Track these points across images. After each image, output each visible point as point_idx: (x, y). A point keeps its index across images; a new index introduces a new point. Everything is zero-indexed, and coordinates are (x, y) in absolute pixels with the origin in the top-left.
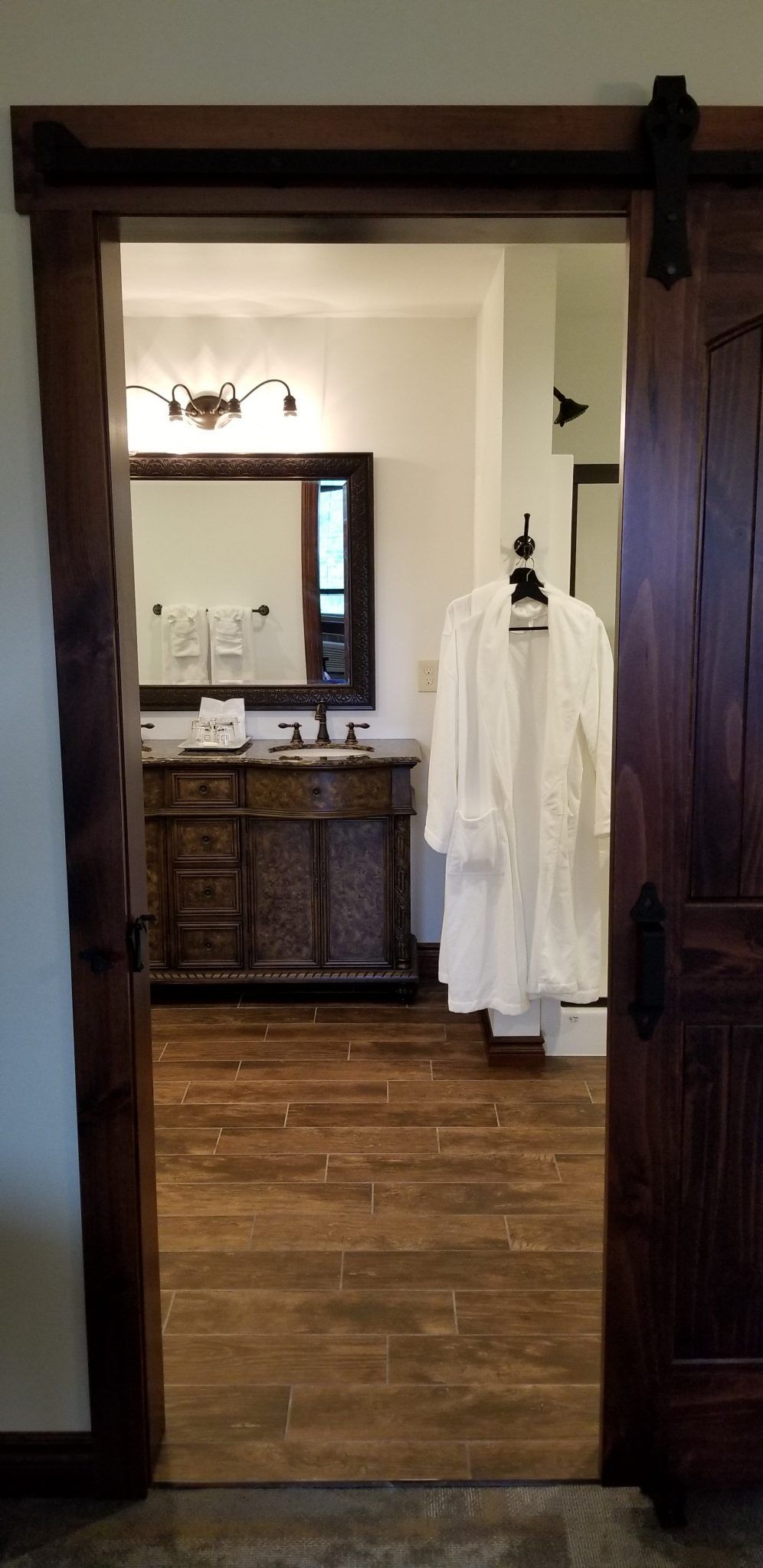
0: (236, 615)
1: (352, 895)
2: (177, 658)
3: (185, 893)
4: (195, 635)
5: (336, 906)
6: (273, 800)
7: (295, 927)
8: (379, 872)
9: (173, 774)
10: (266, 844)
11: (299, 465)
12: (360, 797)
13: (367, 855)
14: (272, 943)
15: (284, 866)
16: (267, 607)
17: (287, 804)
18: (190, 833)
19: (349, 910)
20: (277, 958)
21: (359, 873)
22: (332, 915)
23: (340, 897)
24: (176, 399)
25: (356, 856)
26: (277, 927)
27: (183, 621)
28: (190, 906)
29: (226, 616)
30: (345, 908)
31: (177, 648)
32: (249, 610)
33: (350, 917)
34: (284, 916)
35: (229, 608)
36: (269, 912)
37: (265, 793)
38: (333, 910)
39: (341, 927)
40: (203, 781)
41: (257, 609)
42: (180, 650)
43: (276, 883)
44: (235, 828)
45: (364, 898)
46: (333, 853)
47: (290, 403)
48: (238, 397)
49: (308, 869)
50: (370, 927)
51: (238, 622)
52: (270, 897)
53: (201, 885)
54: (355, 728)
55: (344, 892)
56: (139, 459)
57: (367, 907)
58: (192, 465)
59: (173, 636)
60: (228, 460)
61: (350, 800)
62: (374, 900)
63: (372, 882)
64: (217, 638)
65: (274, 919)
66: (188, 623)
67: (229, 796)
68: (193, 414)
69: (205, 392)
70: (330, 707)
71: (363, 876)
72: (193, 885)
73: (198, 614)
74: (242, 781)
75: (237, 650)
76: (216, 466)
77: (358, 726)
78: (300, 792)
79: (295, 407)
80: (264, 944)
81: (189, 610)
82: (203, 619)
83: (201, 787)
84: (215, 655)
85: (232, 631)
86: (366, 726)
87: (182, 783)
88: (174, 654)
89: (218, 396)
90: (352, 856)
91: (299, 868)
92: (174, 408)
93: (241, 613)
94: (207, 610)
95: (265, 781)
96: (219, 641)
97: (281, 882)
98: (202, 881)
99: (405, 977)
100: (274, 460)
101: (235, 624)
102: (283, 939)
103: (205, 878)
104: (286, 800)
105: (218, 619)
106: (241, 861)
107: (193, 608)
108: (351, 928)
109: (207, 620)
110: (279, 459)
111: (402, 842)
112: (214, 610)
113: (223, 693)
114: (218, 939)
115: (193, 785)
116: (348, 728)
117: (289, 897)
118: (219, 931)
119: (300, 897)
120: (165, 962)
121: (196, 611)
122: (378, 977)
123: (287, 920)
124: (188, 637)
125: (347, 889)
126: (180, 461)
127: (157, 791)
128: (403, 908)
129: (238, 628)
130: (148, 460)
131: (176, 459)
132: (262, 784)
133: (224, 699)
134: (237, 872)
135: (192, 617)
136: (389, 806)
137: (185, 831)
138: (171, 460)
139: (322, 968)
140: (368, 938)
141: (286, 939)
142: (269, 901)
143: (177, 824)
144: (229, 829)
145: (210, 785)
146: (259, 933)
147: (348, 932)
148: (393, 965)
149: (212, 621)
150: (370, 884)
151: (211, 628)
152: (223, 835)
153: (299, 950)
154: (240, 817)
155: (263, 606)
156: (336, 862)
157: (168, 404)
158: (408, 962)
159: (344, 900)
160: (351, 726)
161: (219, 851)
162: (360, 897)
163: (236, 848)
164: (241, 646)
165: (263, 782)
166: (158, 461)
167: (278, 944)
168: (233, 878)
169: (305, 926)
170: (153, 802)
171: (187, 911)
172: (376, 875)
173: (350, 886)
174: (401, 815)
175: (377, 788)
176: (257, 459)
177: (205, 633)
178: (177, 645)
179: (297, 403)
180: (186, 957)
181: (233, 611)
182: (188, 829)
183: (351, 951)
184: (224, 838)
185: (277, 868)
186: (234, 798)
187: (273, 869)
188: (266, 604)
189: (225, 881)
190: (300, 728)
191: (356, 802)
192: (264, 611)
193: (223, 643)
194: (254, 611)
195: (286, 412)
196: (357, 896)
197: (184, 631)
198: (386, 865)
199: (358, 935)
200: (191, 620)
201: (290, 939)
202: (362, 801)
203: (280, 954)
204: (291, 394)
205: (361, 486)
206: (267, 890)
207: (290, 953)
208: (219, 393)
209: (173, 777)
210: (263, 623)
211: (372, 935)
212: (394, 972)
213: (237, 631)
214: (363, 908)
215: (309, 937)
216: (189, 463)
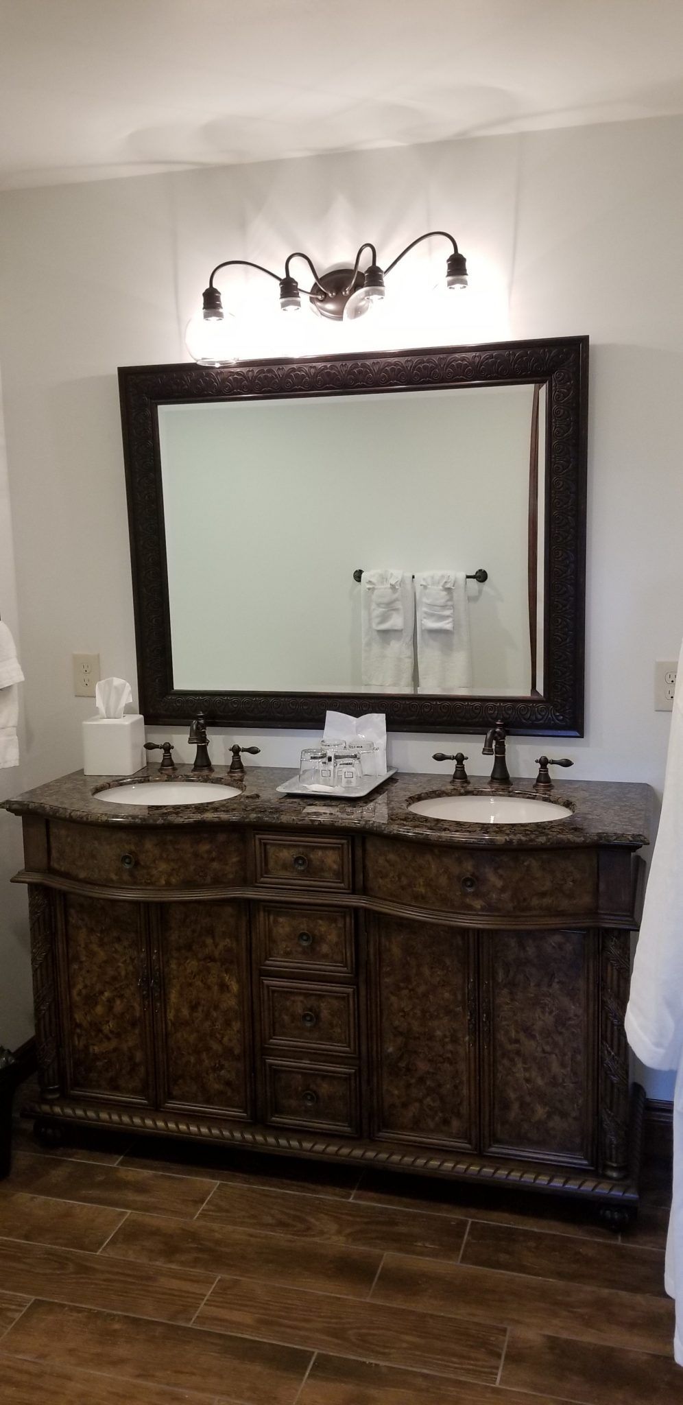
0: (446, 582)
1: (530, 1046)
2: (379, 631)
3: (277, 1014)
4: (399, 605)
5: (506, 1062)
6: (403, 888)
7: (440, 1086)
8: (576, 1015)
9: (257, 836)
10: (396, 951)
11: (471, 363)
12: (543, 895)
13: (556, 986)
14: (405, 1105)
15: (422, 989)
16: (485, 572)
17: (423, 897)
18: (283, 926)
19: (526, 1070)
20: (412, 1129)
21: (543, 1012)
22: (499, 1075)
23: (510, 1047)
24: (291, 275)
25: (538, 985)
26: (413, 1081)
27: (383, 590)
28: (284, 1034)
29: (433, 584)
30: (520, 1065)
31: (378, 620)
32: (462, 575)
33: (528, 1080)
34: (422, 1066)
35: (438, 573)
36: (401, 1058)
37: (391, 875)
38: (500, 1068)
39: (512, 1095)
40: (301, 849)
41: (474, 574)
42: (382, 622)
43: (411, 1013)
44: (348, 924)
45: (550, 1053)
46: (501, 977)
47: (457, 266)
48: (382, 264)
49: (460, 997)
50: (561, 1101)
51: (449, 590)
52: (401, 1034)
53: (299, 1004)
54: (549, 766)
55: (517, 1041)
56: (244, 370)
57: (555, 1068)
58: (316, 375)
59: (373, 606)
60: (369, 362)
61: (525, 900)
62: (568, 1058)
63: (563, 1030)
64: (425, 609)
65: (408, 1070)
66: (390, 590)
67: (339, 875)
68: (320, 297)
69: (336, 265)
70: (512, 730)
71: (549, 1019)
72: (288, 1003)
73: (402, 582)
74: (359, 853)
75: (446, 625)
76: (350, 372)
77: (553, 762)
78: (443, 881)
79: (465, 270)
80: (393, 1106)
81: (392, 574)
82: (409, 587)
83: (297, 859)
84: (423, 631)
85: (442, 601)
86: (567, 763)
87: (271, 850)
88: (375, 627)
89: (353, 268)
90: (532, 984)
91: (447, 995)
92: (289, 288)
93: (452, 578)
94: (413, 577)
95: (392, 857)
96: (426, 613)
97: (419, 1013)
98: (301, 998)
99: (617, 1193)
100: (435, 358)
101: (444, 593)
102: (421, 1101)
103: (307, 995)
104: (422, 890)
105: (425, 587)
106: (357, 975)
107: (397, 574)
108: (528, 1099)
109: (414, 588)
110: (441, 356)
111: (615, 973)
112: (423, 576)
113: (356, 705)
114: (325, 1088)
115: (286, 855)
116: (539, 765)
117: (431, 1038)
118: (326, 1076)
119: (447, 1040)
120: (249, 1113)
121: (400, 578)
122: (572, 1186)
123: (428, 1072)
124: (390, 607)
125: (522, 1036)
126: (300, 369)
127: (235, 860)
128: (615, 1079)
129: (448, 598)
130: (256, 370)
131: (295, 366)
132: (388, 861)
133: (357, 715)
134: (350, 990)
135: (393, 583)
136: (593, 912)
137: (276, 922)
138: (287, 368)
139: (480, 1154)
140: (557, 1118)
141: (425, 1102)
142: (400, 1040)
143: (264, 911)
144: (340, 924)
145: (312, 856)
146: (385, 1087)
147: (523, 1105)
148: (597, 1171)
149: (419, 589)
150: (561, 1033)
151: (417, 598)
152: (331, 934)
153: (446, 1122)
154: (356, 910)
155: (480, 570)
156: (505, 991)
157: (279, 282)
158: (625, 1169)
159: (518, 1053)
160: (544, 763)
161: (325, 956)
162: (544, 1051)
163: (348, 954)
164: (451, 620)
165: (388, 858)
166: (270, 371)
167: (414, 1109)
168: (344, 998)
169: (456, 1087)
170: (231, 876)
171: (278, 1041)
172: (570, 1019)
173: (528, 1031)
174: (613, 929)
175: (573, 881)
176: (409, 358)
177: (411, 604)
178: (377, 617)
179: (468, 265)
180: (278, 1110)
181: (443, 576)
182: (281, 920)
183: (529, 1135)
184: (333, 937)
185: (412, 990)
186: (346, 880)
187: (405, 992)
188: (483, 568)
189: (335, 1003)
190: (465, 762)
191: (535, 902)
192: (481, 576)
193: (430, 615)
194: (468, 577)
195: (450, 278)
196: (539, 1049)
197: (386, 600)
198: (588, 1005)
199: (540, 1112)
200: (393, 587)
201: (431, 1104)
202: (547, 901)
203: (416, 1125)
204: (460, 252)
205: (569, 390)
206: (397, 1023)
207: (432, 1125)
208: (354, 262)
209: (257, 842)
210: (480, 592)
211: (563, 1115)
212: (599, 1183)
213: (448, 601)
214: (550, 1071)
215: (460, 1104)
216: (313, 371)
